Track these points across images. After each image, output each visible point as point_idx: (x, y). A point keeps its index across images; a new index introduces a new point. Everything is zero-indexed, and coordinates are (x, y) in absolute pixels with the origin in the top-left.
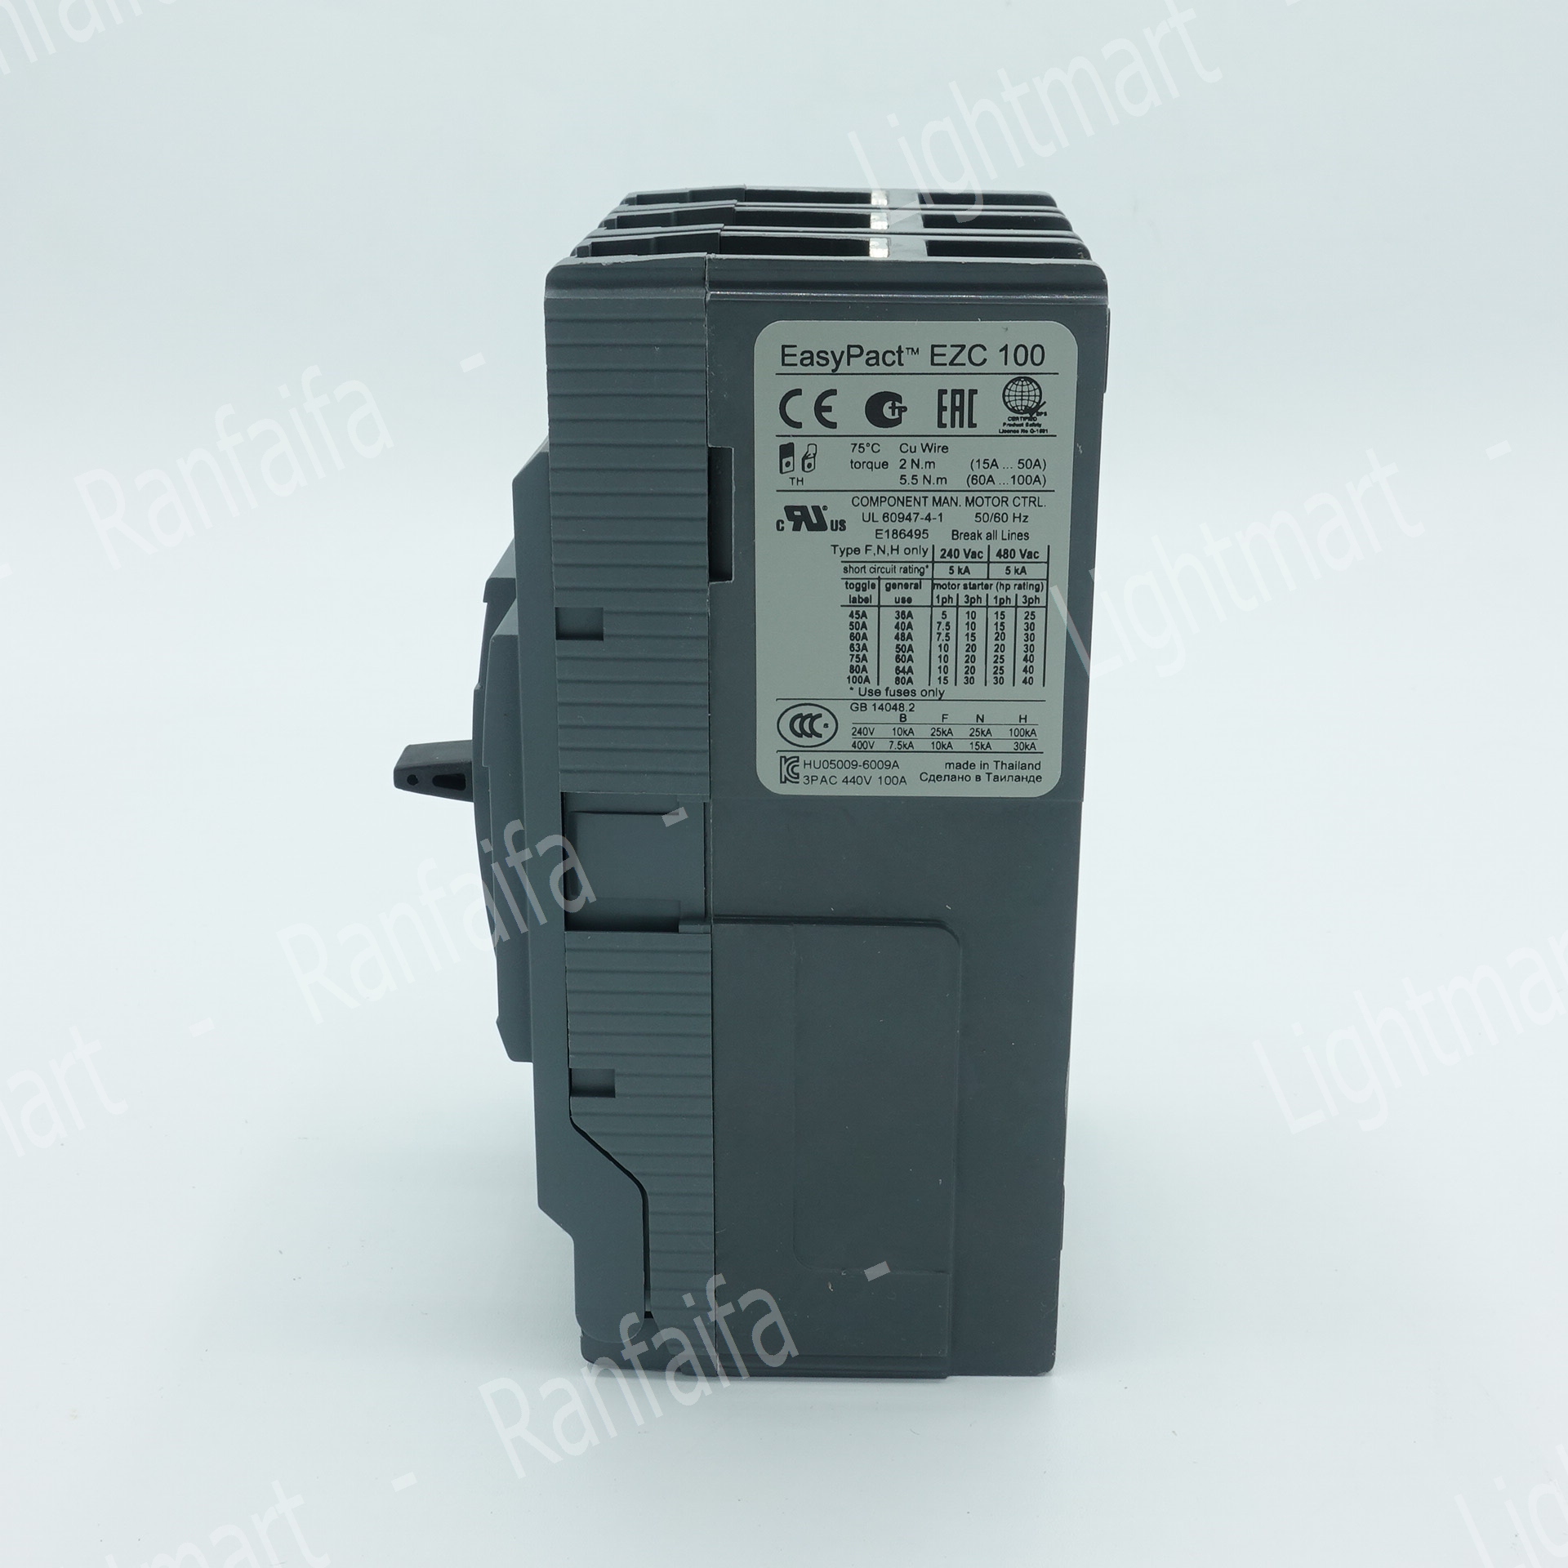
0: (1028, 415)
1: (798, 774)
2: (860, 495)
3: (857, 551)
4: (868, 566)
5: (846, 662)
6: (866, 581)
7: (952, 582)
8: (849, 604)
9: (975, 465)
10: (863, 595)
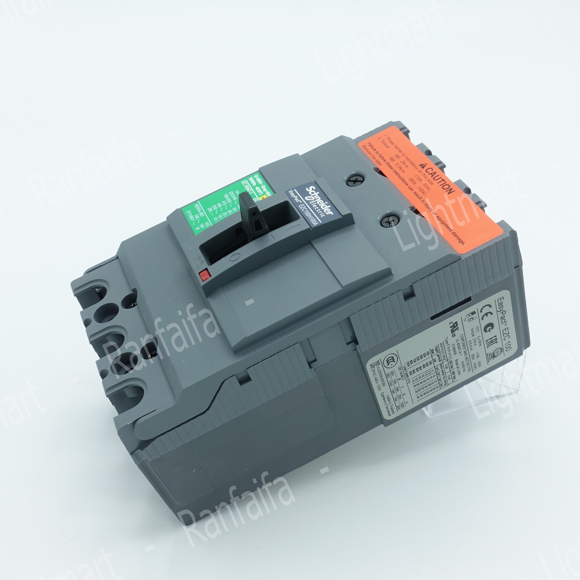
0: (492, 356)
1: (374, 367)
2: (464, 335)
3: (447, 343)
4: (443, 348)
5: (413, 359)
6: (439, 350)
7: (443, 367)
8: (431, 350)
9: (477, 353)
10: (435, 351)
